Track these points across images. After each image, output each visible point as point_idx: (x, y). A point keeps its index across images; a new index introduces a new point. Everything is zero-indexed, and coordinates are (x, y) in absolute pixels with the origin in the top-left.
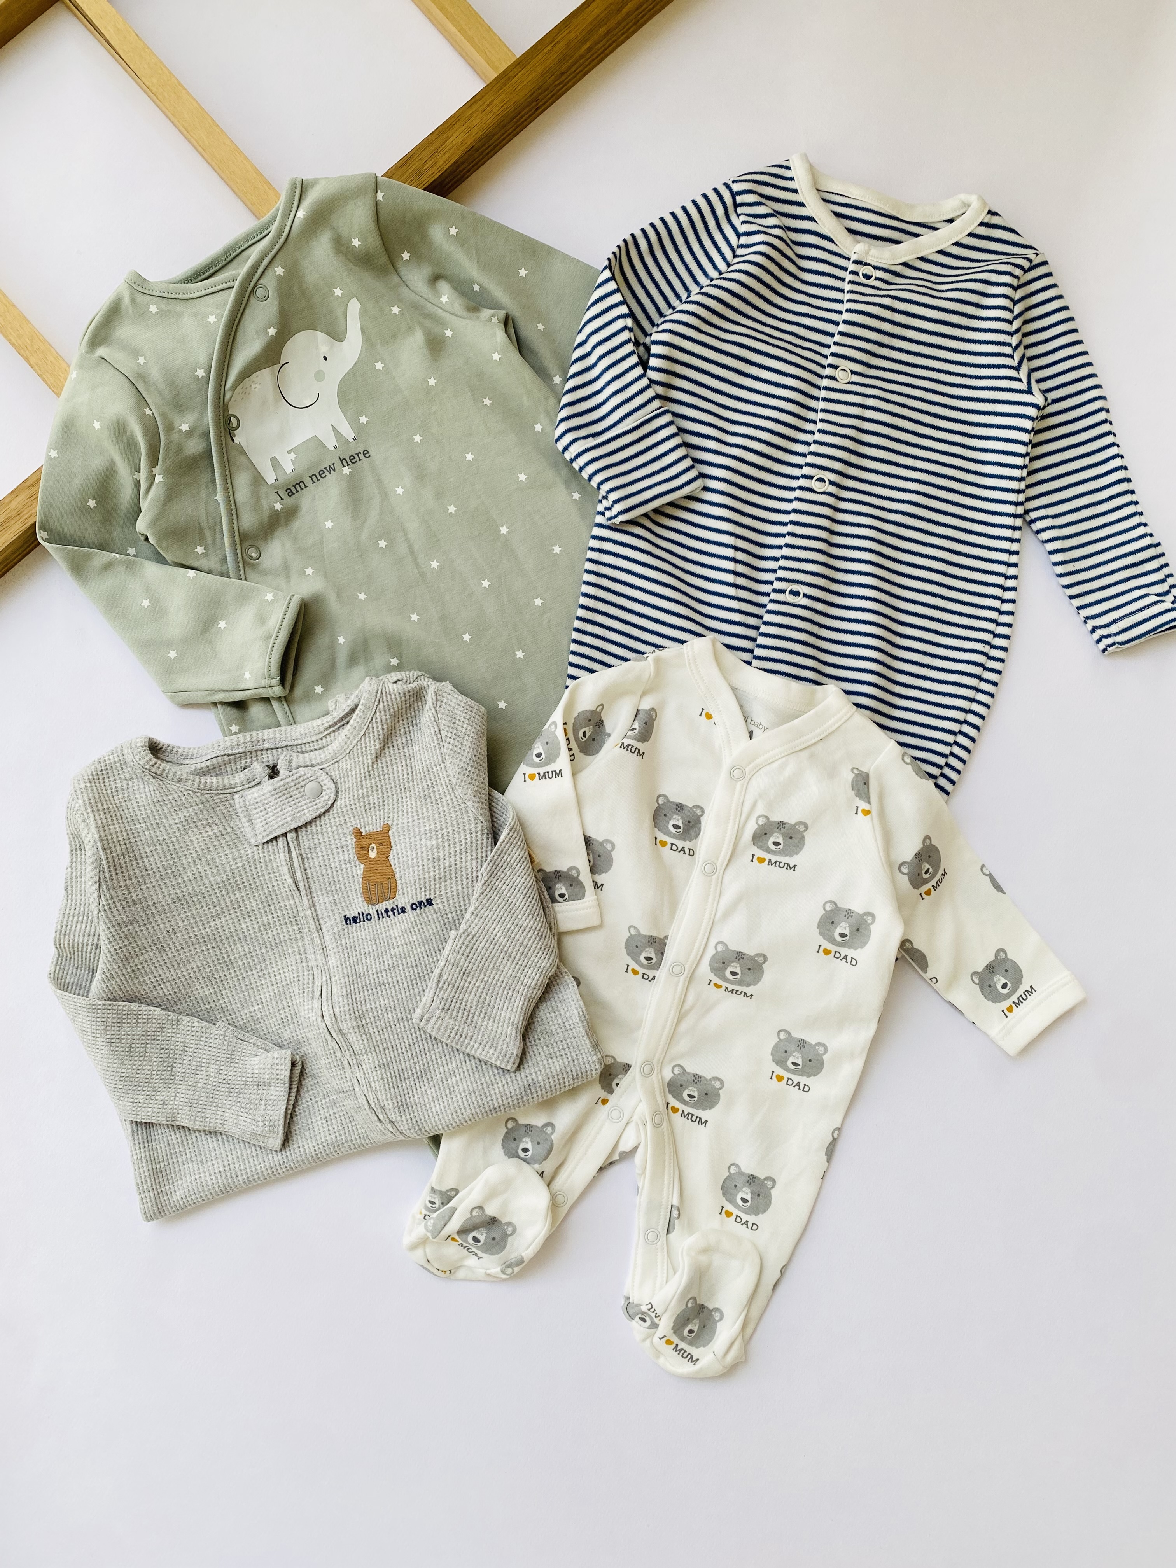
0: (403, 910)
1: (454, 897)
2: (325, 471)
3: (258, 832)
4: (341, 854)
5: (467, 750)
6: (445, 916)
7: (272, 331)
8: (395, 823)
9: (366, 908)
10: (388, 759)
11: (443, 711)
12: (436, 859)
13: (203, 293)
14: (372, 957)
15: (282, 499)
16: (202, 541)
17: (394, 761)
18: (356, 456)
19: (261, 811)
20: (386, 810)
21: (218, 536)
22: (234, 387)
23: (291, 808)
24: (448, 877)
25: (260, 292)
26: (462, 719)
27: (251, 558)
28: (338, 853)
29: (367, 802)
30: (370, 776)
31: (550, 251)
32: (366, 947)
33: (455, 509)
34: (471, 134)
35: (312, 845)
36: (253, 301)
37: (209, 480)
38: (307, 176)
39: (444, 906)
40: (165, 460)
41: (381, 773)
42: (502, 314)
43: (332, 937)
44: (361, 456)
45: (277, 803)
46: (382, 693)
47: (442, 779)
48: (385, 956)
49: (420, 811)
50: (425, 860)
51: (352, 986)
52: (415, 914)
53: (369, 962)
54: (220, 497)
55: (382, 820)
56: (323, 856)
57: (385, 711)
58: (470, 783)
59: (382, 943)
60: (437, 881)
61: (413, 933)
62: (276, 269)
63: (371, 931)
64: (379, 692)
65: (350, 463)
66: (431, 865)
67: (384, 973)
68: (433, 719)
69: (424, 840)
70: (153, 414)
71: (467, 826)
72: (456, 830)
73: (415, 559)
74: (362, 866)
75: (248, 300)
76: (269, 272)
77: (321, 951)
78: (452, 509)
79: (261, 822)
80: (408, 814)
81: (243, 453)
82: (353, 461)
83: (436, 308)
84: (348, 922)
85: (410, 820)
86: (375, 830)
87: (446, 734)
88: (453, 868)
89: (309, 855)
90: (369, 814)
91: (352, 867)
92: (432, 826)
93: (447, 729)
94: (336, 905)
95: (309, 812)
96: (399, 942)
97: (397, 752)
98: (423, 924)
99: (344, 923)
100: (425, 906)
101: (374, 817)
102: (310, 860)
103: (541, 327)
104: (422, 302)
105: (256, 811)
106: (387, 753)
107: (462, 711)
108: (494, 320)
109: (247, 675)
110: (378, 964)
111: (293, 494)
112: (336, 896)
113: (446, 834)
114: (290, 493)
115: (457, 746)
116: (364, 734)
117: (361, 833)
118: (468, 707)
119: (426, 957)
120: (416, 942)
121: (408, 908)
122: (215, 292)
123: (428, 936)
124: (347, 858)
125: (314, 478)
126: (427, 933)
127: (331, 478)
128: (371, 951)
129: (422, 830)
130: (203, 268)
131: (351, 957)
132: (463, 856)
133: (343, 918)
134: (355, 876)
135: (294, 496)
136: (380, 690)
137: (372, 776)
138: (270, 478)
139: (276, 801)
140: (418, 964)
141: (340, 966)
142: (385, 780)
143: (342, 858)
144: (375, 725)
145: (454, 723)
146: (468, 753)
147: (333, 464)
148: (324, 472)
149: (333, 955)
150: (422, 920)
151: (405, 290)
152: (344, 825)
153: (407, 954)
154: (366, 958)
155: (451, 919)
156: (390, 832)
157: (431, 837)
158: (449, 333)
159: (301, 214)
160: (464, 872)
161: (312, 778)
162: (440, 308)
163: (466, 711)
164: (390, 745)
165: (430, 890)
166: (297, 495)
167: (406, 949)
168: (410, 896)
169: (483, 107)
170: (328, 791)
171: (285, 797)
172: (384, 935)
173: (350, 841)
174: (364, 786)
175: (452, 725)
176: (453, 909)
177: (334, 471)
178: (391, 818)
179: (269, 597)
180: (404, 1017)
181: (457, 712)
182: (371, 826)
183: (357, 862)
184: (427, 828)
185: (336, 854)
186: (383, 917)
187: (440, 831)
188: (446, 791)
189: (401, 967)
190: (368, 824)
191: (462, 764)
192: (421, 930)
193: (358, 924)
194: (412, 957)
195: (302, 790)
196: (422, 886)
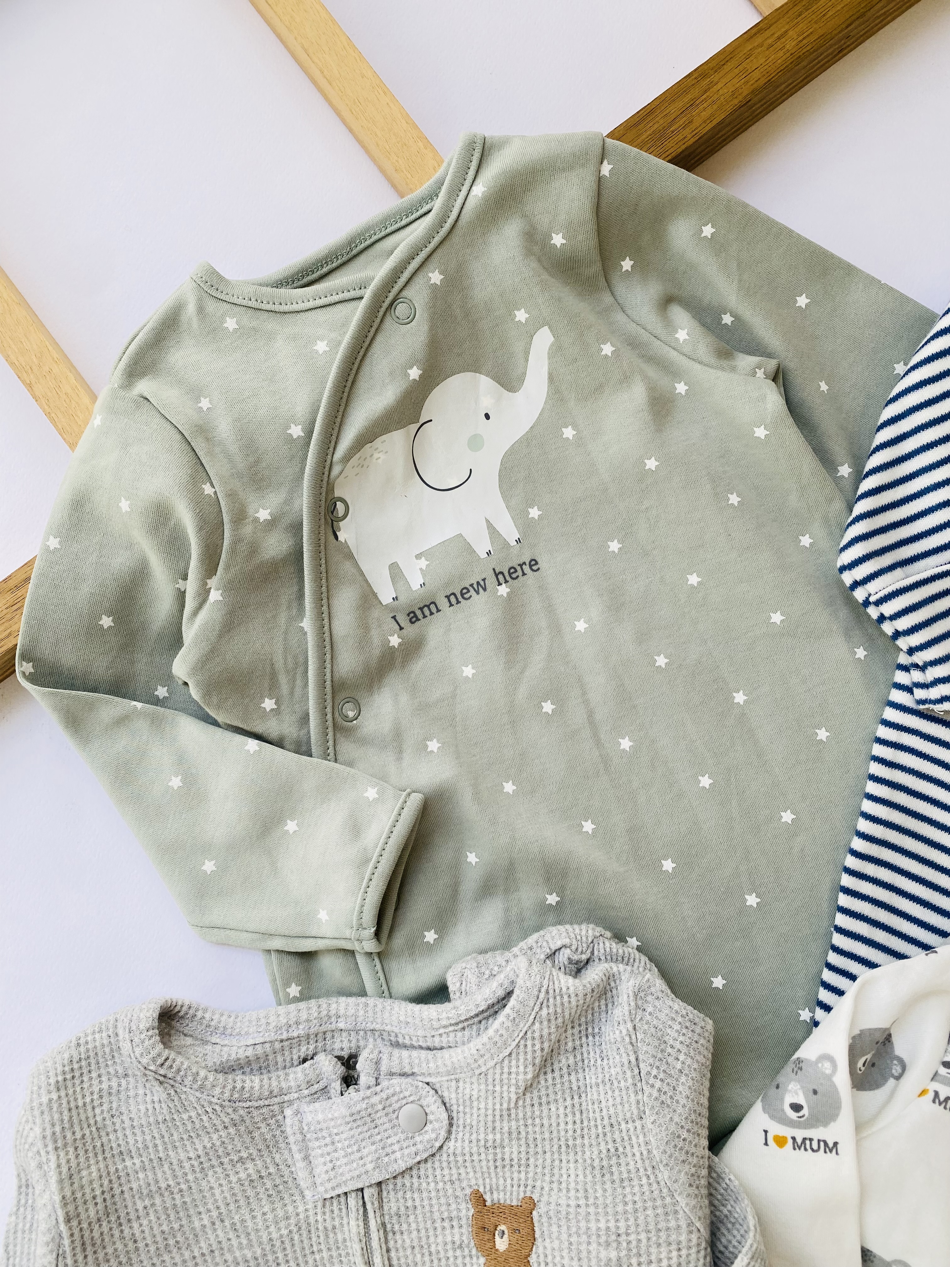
2: (471, 589)
3: (318, 1181)
4: (448, 1232)
5: (683, 1101)
7: (415, 373)
8: (544, 1199)
10: (543, 1092)
11: (646, 1027)
13: (311, 304)
15: (401, 628)
16: (273, 689)
17: (552, 1097)
18: (519, 568)
19: (326, 1145)
20: (531, 1174)
21: (299, 682)
22: (347, 458)
23: (374, 1147)
25: (401, 309)
26: (678, 1045)
27: (346, 718)
28: (444, 1228)
29: (499, 1156)
30: (509, 1115)
31: (849, 270)
33: (666, 661)
34: (747, 82)
36: (388, 321)
37: (293, 597)
38: (491, 132)
40: (227, 568)
41: (529, 1114)
42: (772, 364)
44: (526, 568)
45: (353, 1136)
46: (547, 992)
47: (636, 1146)
49: (590, 1191)
54: (307, 624)
55: (522, 1188)
56: (419, 1232)
57: (549, 1020)
58: (684, 1161)
62: (430, 275)
64: (543, 990)
65: (508, 578)
68: (627, 1039)
69: (594, 1245)
70: (215, 493)
71: (674, 1237)
72: (654, 1239)
73: (596, 736)
74: (483, 1260)
75: (382, 321)
76: (419, 281)
78: (661, 661)
79: (325, 1164)
80: (568, 1190)
81: (350, 556)
82: (514, 576)
83: (667, 348)
85: (573, 1202)
87: (649, 1068)
89: (397, 1227)
90: (501, 1174)
92: (612, 1224)
93: (651, 1061)
95: (403, 1156)
97: (558, 1081)
101: (509, 1181)
102: (398, 1236)
103: (824, 387)
104: (645, 336)
105: (317, 1144)
106: (543, 1082)
107: (677, 1031)
108: (760, 373)
109: (323, 915)
111: (418, 620)
113: (634, 1242)
114: (413, 618)
115: (665, 1093)
116: (510, 1054)
117: (485, 1201)
118: (688, 1024)
122: (330, 305)
124: (457, 1238)
125: (453, 598)
127: (478, 600)
129: (593, 1225)
130: (313, 264)
135: (418, 623)
136: (545, 987)
137: (513, 1116)
138: (386, 595)
139: (351, 1132)
142: (534, 1125)
144: (529, 1043)
145: (662, 1051)
146: (684, 1106)
147: (484, 580)
148: (468, 591)
151: (620, 317)
152: (457, 1182)
156: (535, 1213)
157: (608, 1243)
158: (681, 388)
159: (479, 190)
161: (411, 1099)
162: (674, 349)
163: (684, 1031)
164: (549, 1070)
166: (423, 621)
169: (770, 41)
170: (437, 1124)
171: (366, 1127)
173: (464, 1211)
174: (498, 1128)
175: (660, 1055)
177: (485, 589)
178: (538, 1189)
179: (371, 793)
181: (669, 1031)
182: (502, 1194)
184: (602, 1225)
185: (439, 1229)
187: (624, 1236)
188: (641, 1170)
190: (497, 1190)
191: (673, 1127)
195: (395, 1116)
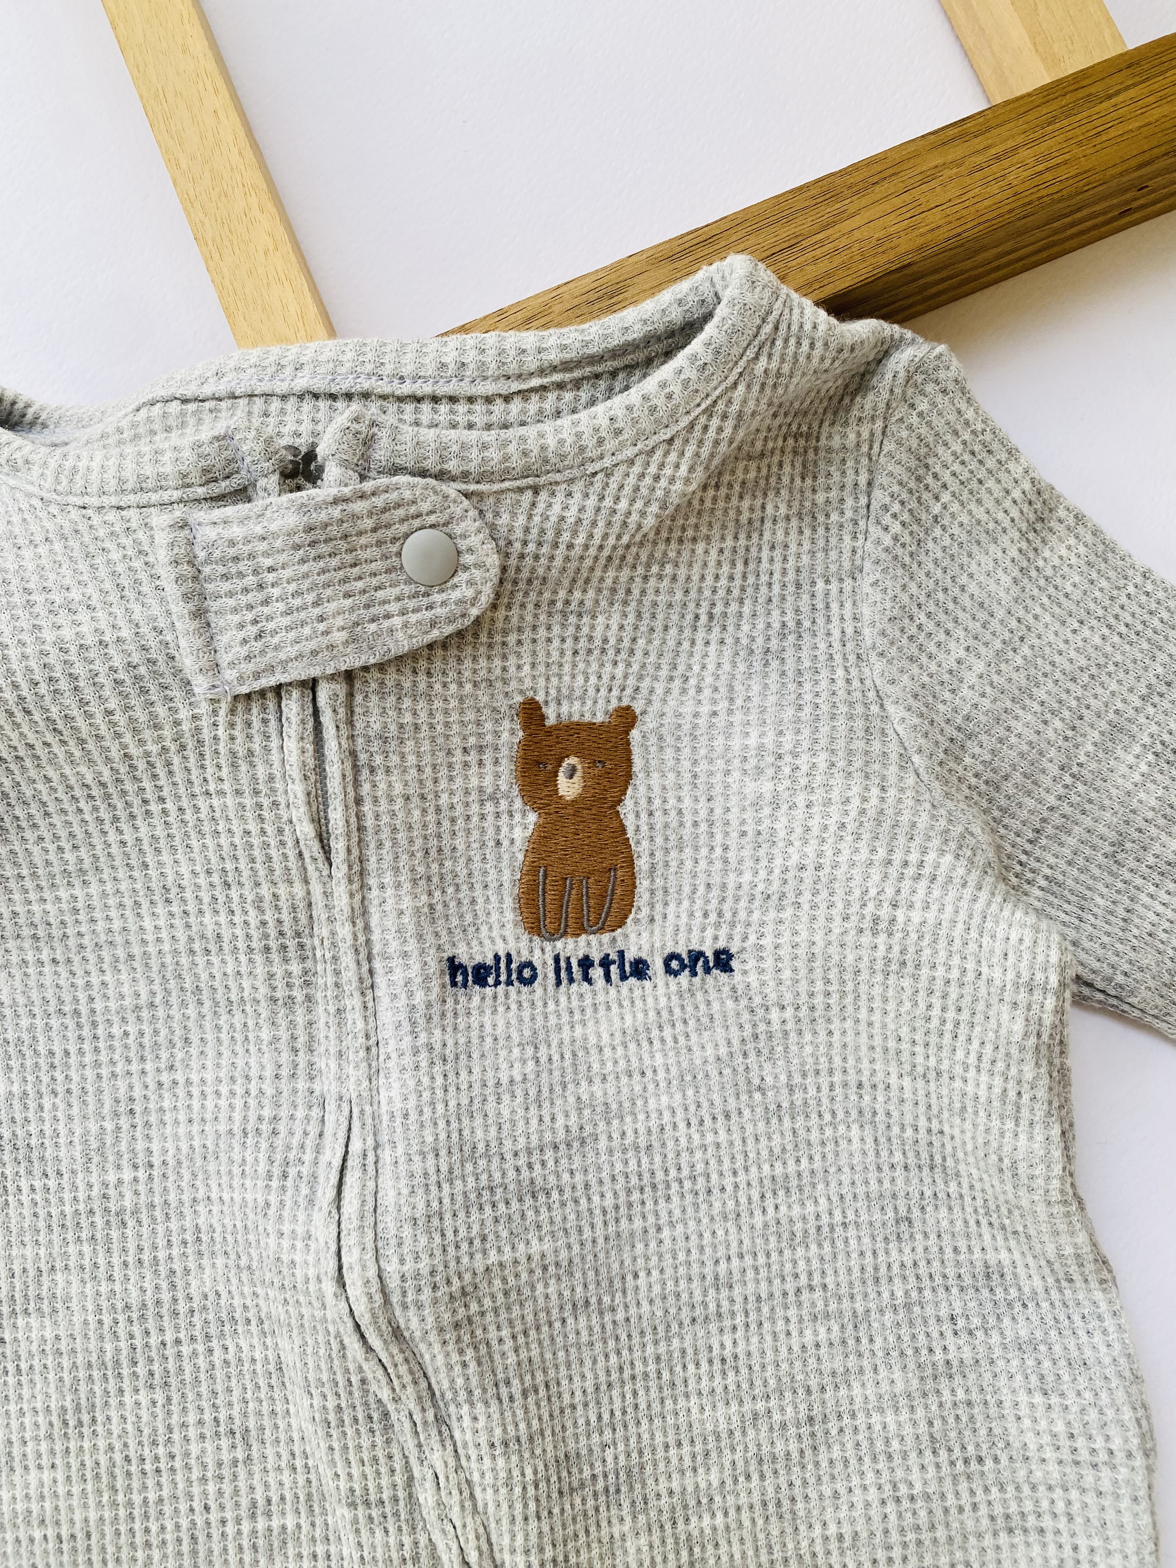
0: (640, 969)
1: (799, 964)
4: (474, 770)
6: (760, 1012)
8: (656, 706)
9: (524, 944)
12: (764, 836)
14: (520, 1099)
20: (635, 667)
23: (348, 602)
24: (791, 897)
28: (466, 765)
32: (504, 1066)
35: (393, 728)
39: (763, 984)
43: (403, 1016)
45: (306, 576)
47: (835, 620)
48: (559, 1102)
49: (739, 688)
50: (734, 835)
51: (446, 1186)
52: (673, 988)
53: (506, 1113)
55: (615, 693)
56: (420, 769)
59: (556, 1057)
60: (757, 903)
61: (657, 1044)
63: (526, 1014)
66: (746, 853)
67: (549, 1154)
69: (736, 775)
71: (876, 766)
72: (841, 764)
74: (532, 818)
77: (362, 1054)
80: (699, 690)
84: (459, 978)
85: (705, 709)
86: (587, 718)
88: (808, 875)
90: (582, 667)
91: (498, 815)
92: (769, 739)
94: (433, 921)
95: (405, 625)
96: (609, 1065)
98: (692, 1023)
99: (447, 978)
100: (707, 970)
101: (593, 679)
110: (534, 1122)
112: (437, 894)
113: (805, 768)
117: (543, 717)
119: (682, 1125)
120: (661, 1075)
121: (657, 965)
123: (698, 1062)
124: (488, 783)
126: (697, 1052)
128: (518, 1078)
129: (736, 743)
131: (452, 1089)
132: (845, 846)
133: (445, 965)
134: (506, 843)
139: (305, 568)
140: (656, 1145)
141: (413, 1116)
143: (474, 782)
149: (395, 1075)
150: (689, 1009)
152: (499, 684)
153: (627, 1104)
154: (499, 1101)
155: (776, 1026)
156: (635, 734)
157: (759, 770)
160: (840, 893)
161: (432, 519)
165: (733, 925)
167: (625, 1090)
168: (670, 930)
170: (477, 573)
171: (335, 562)
172: (566, 1034)
173: (505, 736)
176: (788, 997)
178: (644, 692)
180: (593, 1300)
182: (577, 704)
183: (518, 803)
184: (753, 741)
185: (458, 767)
186: (571, 980)
187: (788, 758)
189: (603, 1144)
190: (569, 697)
192: (682, 1040)
193: (488, 991)
194: (641, 1117)
195: (394, 549)
196: (713, 905)
